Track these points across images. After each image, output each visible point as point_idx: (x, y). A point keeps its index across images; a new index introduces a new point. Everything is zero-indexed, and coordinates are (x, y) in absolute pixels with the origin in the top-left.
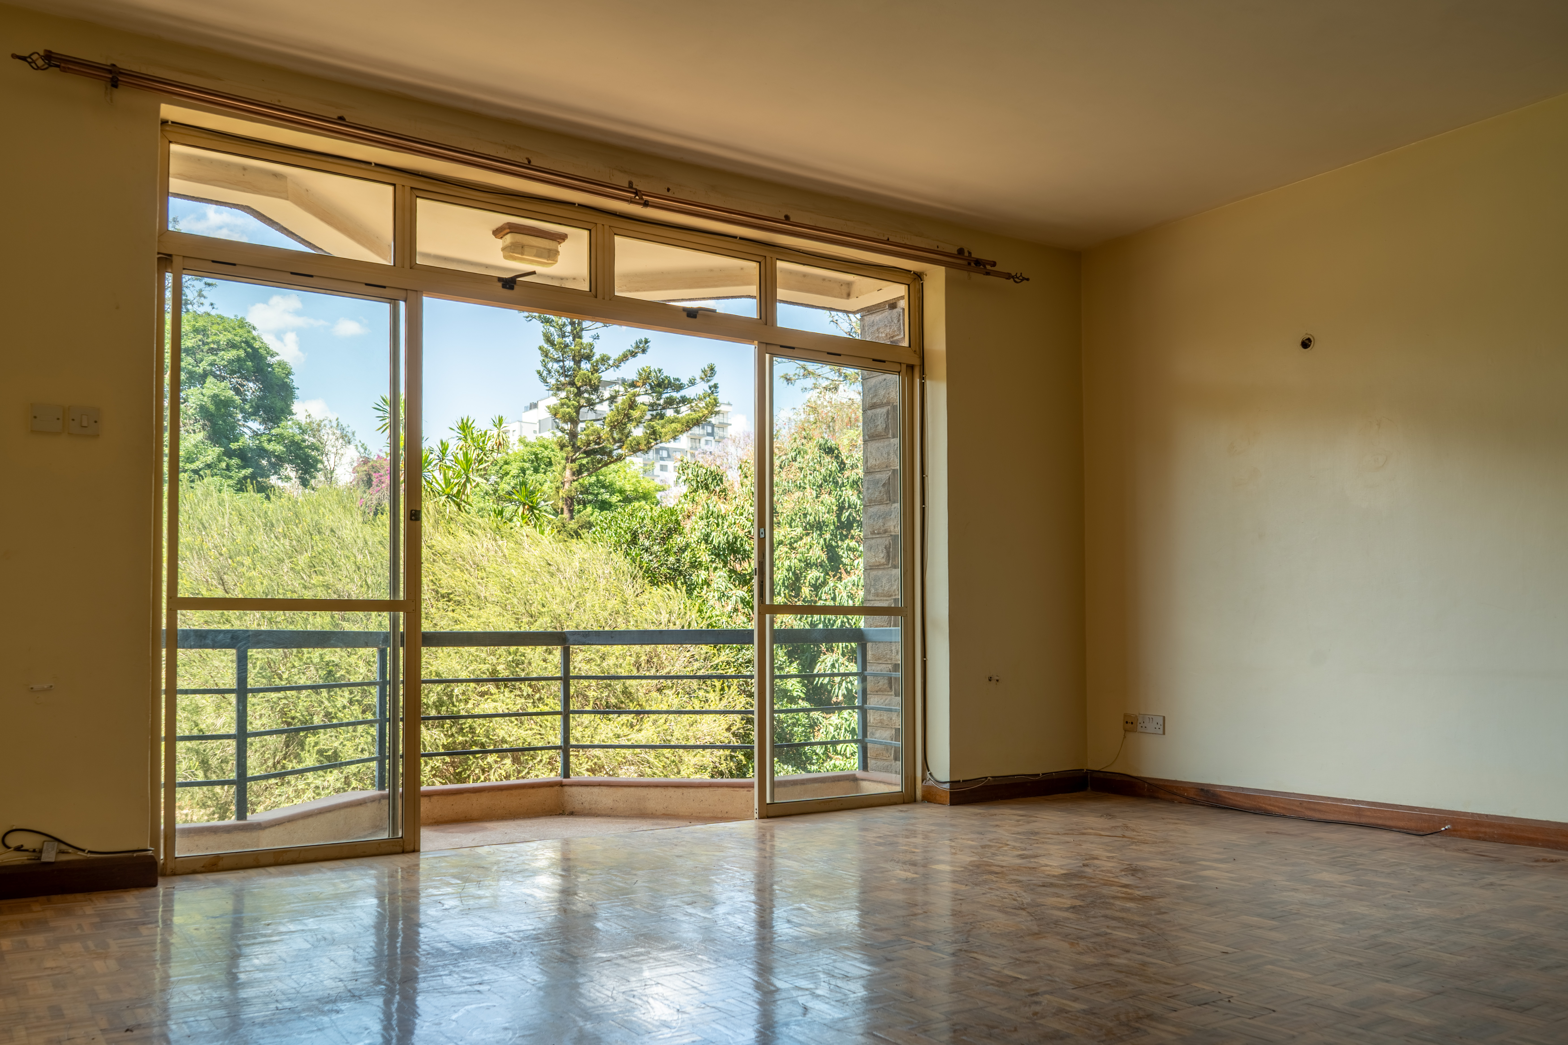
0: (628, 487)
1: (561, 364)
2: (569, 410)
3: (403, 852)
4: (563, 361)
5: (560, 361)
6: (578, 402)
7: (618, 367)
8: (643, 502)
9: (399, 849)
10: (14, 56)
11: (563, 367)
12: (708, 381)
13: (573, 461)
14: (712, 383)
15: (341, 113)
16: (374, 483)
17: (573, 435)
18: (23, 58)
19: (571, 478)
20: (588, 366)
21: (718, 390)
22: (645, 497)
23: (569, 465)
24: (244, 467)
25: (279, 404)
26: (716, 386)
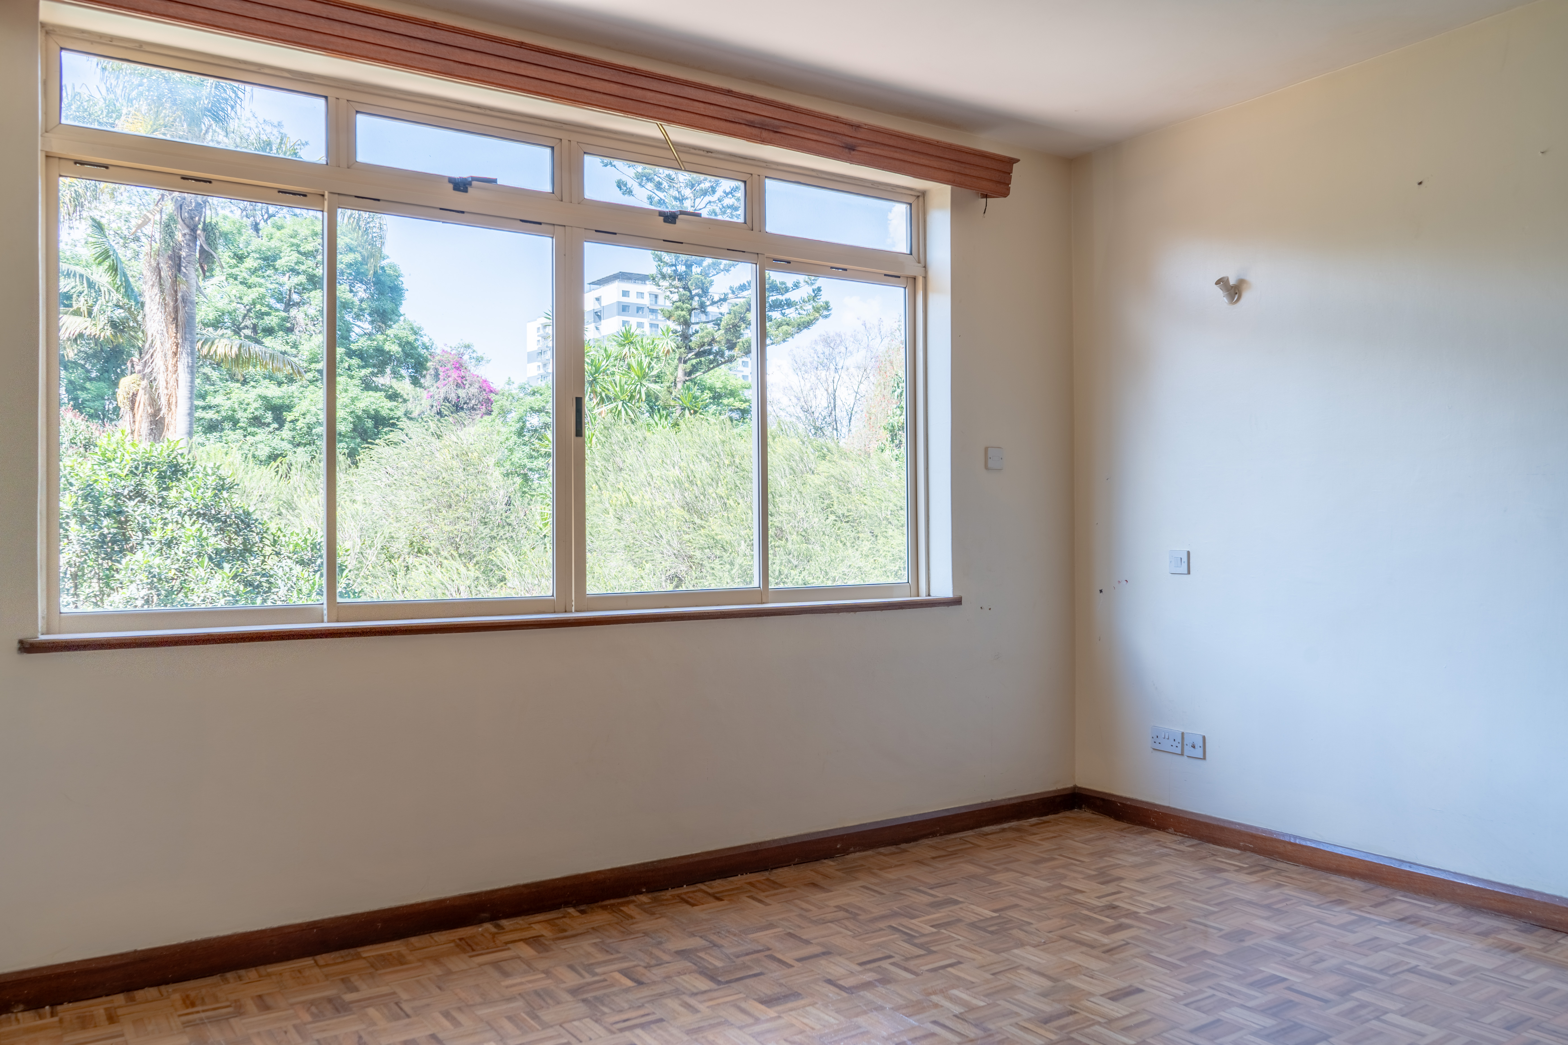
0: (718, 385)
1: (674, 268)
2: (684, 313)
4: (675, 265)
5: (673, 265)
6: (691, 305)
7: (728, 271)
8: (732, 400)
11: (675, 271)
12: (812, 284)
13: (685, 362)
14: (815, 287)
16: (441, 377)
17: (686, 337)
19: (683, 379)
20: (699, 270)
21: (821, 293)
22: (732, 394)
23: (682, 366)
24: (363, 367)
25: (389, 306)
26: (819, 289)
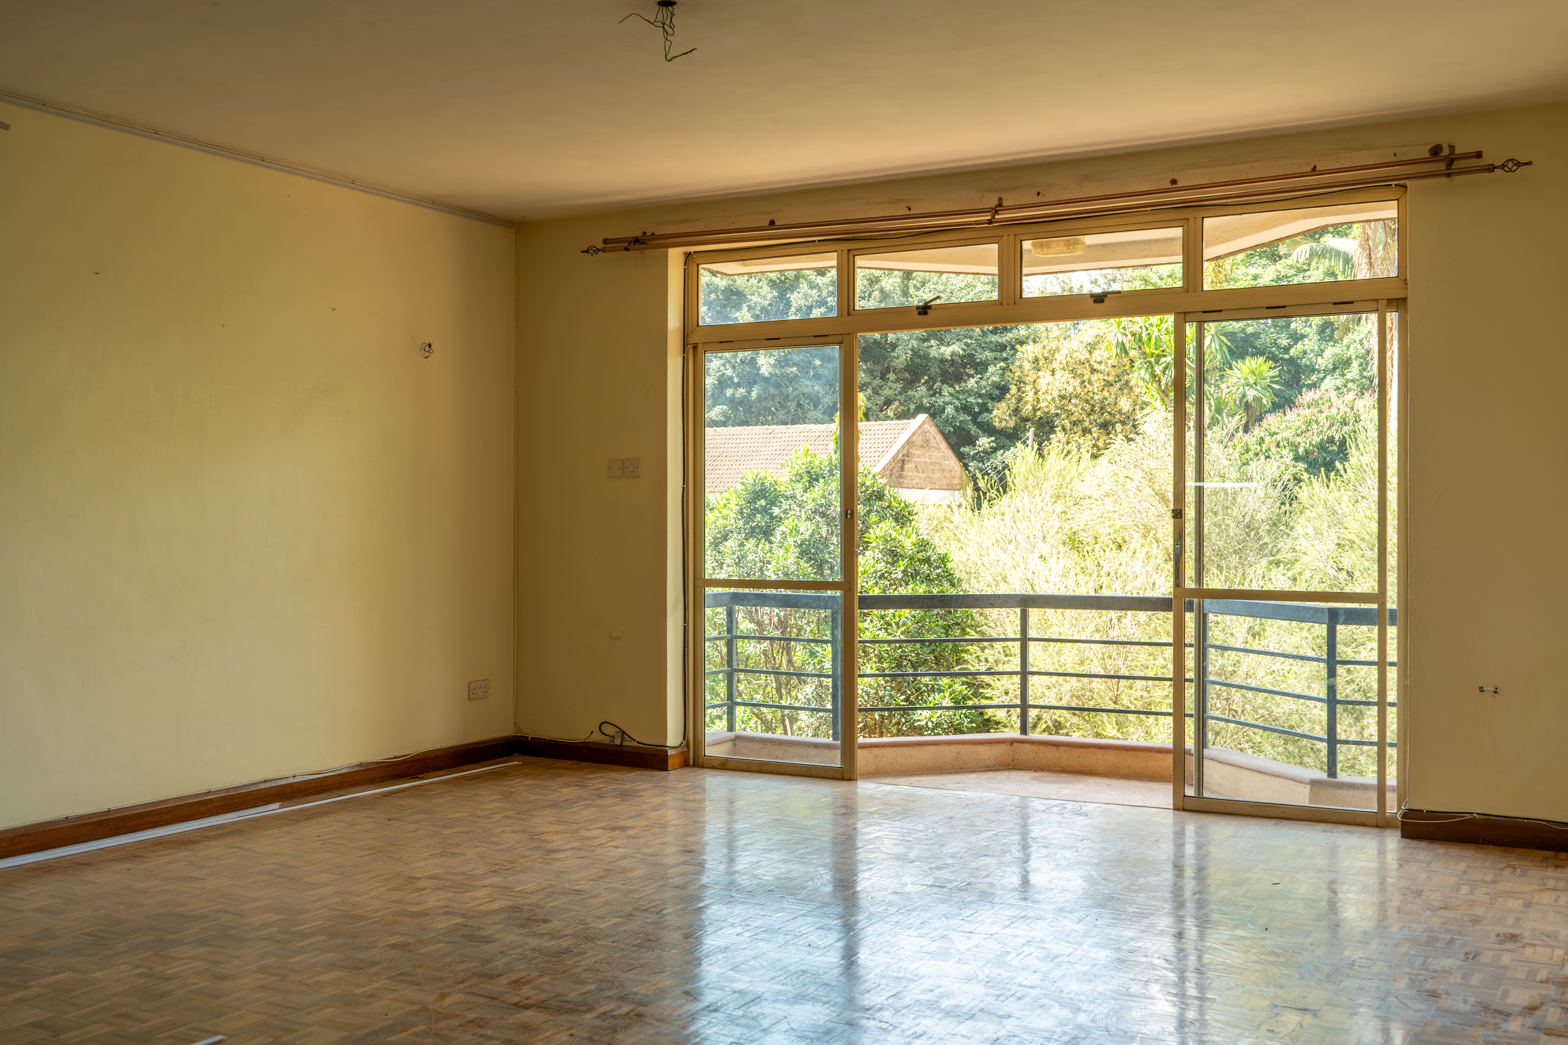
3: (843, 779)
9: (840, 777)
10: (583, 252)
15: (771, 218)
18: (587, 251)
